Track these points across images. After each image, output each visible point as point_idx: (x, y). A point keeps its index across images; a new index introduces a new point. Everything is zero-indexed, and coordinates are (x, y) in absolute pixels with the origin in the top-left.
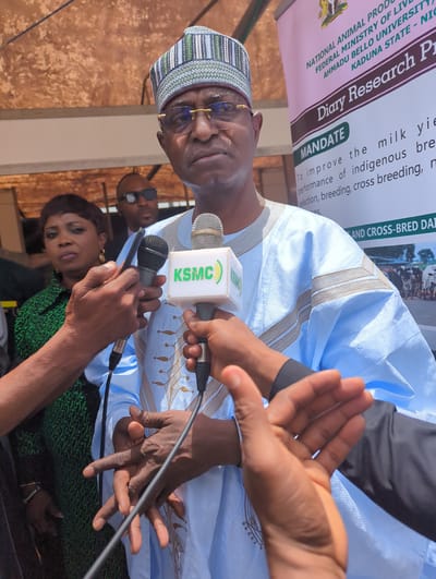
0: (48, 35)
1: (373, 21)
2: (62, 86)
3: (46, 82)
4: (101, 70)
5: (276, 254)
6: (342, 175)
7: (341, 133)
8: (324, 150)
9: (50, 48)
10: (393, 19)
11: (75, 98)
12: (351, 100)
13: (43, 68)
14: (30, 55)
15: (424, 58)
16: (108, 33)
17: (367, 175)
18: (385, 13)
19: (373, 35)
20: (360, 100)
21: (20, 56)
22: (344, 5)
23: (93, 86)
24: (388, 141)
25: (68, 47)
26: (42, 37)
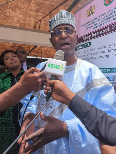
0: (11, 7)
1: (101, 18)
2: (12, 21)
3: (8, 19)
4: (24, 19)
5: (81, 72)
6: (88, 55)
7: (89, 44)
8: (83, 48)
9: (11, 10)
10: (106, 18)
11: (15, 25)
12: (92, 36)
13: (8, 15)
14: (5, 11)
15: (113, 29)
16: (27, 10)
17: (94, 56)
18: (104, 16)
19: (100, 21)
20: (95, 37)
21: (2, 11)
22: (93, 13)
23: (21, 23)
24: (101, 48)
25: (16, 11)
26: (9, 7)
